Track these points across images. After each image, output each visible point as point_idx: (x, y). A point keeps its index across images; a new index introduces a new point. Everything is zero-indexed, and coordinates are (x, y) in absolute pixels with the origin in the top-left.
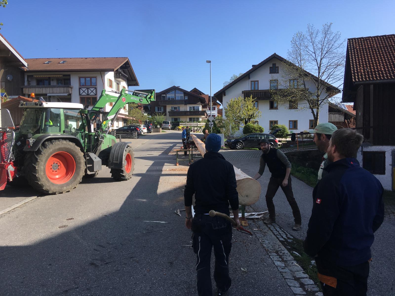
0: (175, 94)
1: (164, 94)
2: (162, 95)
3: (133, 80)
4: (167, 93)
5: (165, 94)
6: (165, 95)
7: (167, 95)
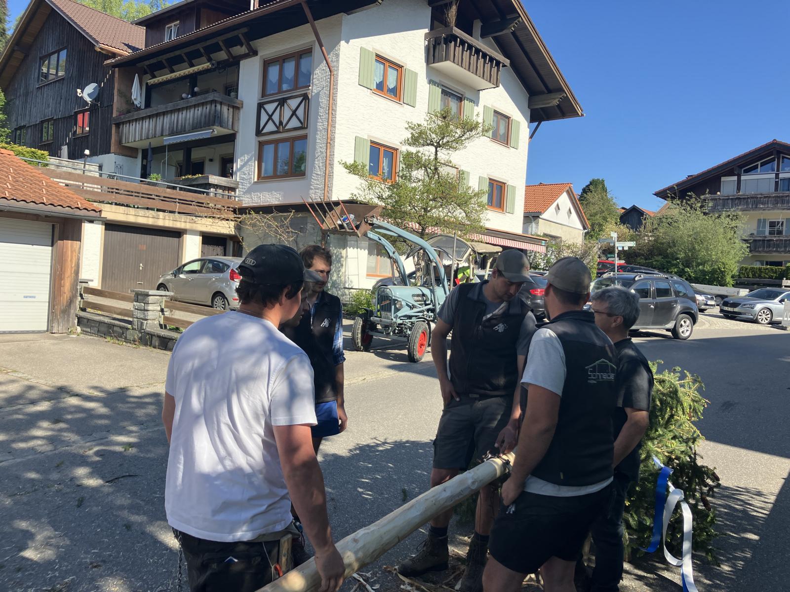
0: (778, 170)
1: (730, 173)
2: (723, 179)
3: (550, 91)
4: (747, 171)
5: (734, 175)
6: (735, 178)
7: (743, 178)
